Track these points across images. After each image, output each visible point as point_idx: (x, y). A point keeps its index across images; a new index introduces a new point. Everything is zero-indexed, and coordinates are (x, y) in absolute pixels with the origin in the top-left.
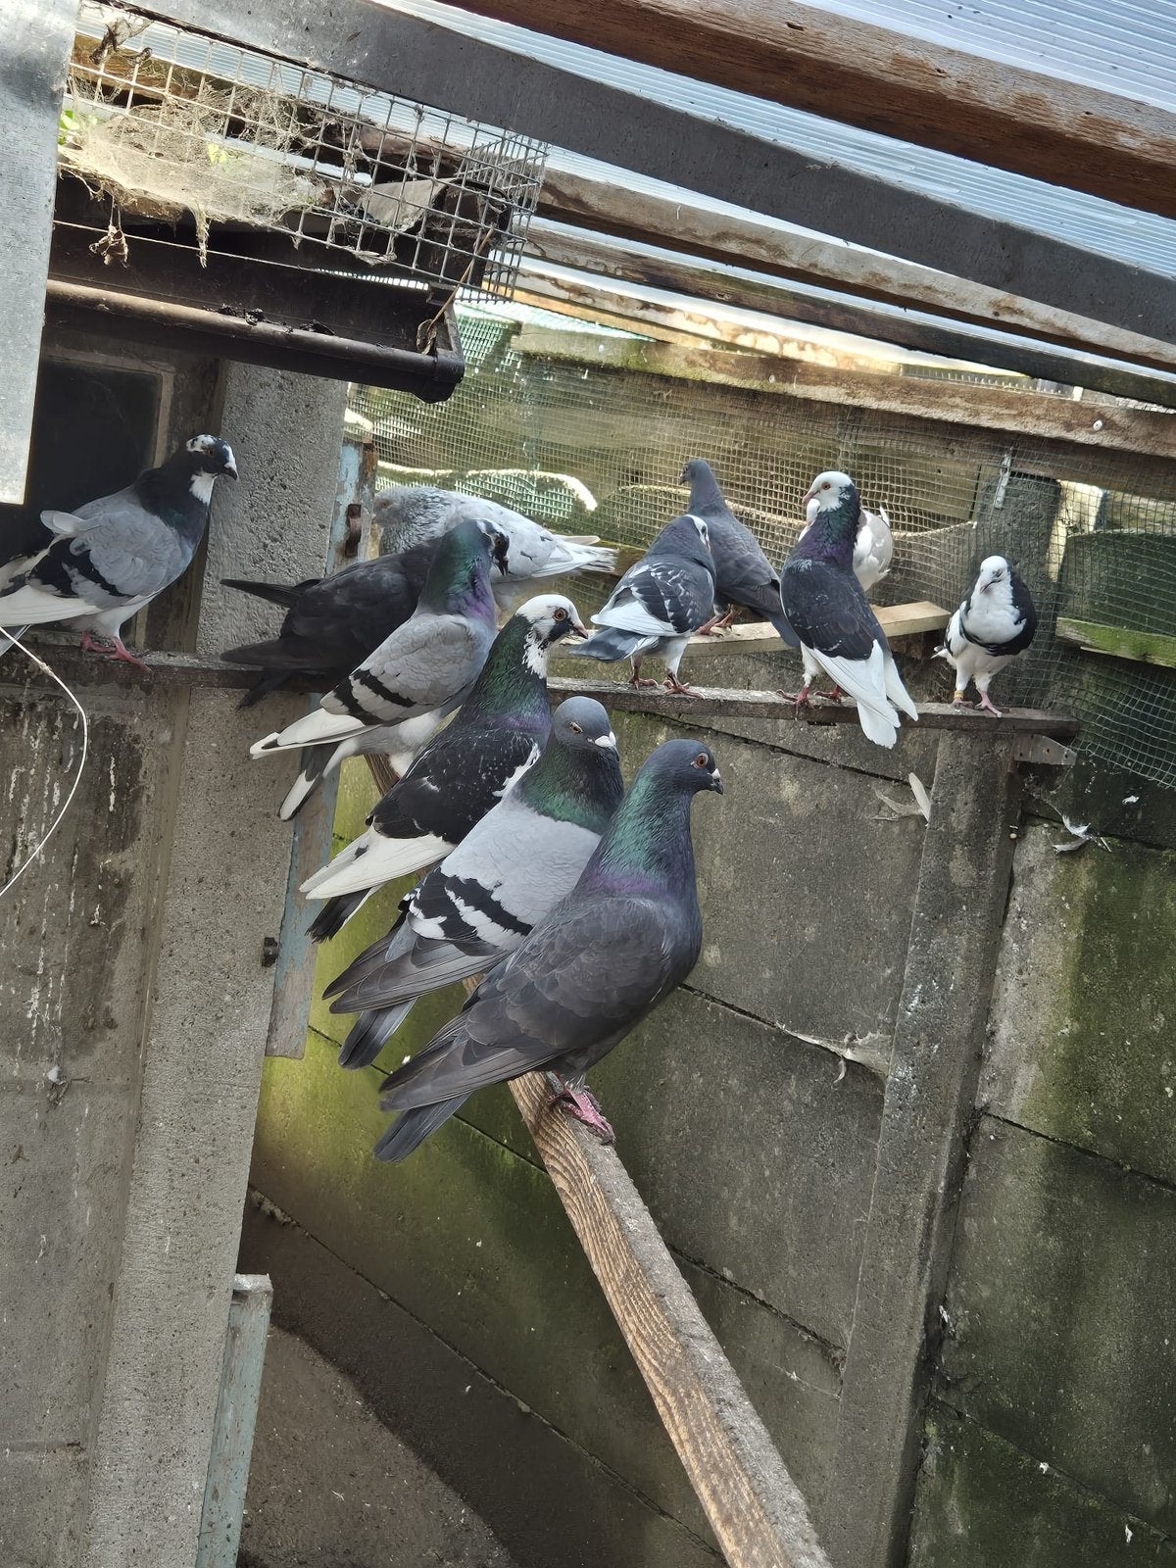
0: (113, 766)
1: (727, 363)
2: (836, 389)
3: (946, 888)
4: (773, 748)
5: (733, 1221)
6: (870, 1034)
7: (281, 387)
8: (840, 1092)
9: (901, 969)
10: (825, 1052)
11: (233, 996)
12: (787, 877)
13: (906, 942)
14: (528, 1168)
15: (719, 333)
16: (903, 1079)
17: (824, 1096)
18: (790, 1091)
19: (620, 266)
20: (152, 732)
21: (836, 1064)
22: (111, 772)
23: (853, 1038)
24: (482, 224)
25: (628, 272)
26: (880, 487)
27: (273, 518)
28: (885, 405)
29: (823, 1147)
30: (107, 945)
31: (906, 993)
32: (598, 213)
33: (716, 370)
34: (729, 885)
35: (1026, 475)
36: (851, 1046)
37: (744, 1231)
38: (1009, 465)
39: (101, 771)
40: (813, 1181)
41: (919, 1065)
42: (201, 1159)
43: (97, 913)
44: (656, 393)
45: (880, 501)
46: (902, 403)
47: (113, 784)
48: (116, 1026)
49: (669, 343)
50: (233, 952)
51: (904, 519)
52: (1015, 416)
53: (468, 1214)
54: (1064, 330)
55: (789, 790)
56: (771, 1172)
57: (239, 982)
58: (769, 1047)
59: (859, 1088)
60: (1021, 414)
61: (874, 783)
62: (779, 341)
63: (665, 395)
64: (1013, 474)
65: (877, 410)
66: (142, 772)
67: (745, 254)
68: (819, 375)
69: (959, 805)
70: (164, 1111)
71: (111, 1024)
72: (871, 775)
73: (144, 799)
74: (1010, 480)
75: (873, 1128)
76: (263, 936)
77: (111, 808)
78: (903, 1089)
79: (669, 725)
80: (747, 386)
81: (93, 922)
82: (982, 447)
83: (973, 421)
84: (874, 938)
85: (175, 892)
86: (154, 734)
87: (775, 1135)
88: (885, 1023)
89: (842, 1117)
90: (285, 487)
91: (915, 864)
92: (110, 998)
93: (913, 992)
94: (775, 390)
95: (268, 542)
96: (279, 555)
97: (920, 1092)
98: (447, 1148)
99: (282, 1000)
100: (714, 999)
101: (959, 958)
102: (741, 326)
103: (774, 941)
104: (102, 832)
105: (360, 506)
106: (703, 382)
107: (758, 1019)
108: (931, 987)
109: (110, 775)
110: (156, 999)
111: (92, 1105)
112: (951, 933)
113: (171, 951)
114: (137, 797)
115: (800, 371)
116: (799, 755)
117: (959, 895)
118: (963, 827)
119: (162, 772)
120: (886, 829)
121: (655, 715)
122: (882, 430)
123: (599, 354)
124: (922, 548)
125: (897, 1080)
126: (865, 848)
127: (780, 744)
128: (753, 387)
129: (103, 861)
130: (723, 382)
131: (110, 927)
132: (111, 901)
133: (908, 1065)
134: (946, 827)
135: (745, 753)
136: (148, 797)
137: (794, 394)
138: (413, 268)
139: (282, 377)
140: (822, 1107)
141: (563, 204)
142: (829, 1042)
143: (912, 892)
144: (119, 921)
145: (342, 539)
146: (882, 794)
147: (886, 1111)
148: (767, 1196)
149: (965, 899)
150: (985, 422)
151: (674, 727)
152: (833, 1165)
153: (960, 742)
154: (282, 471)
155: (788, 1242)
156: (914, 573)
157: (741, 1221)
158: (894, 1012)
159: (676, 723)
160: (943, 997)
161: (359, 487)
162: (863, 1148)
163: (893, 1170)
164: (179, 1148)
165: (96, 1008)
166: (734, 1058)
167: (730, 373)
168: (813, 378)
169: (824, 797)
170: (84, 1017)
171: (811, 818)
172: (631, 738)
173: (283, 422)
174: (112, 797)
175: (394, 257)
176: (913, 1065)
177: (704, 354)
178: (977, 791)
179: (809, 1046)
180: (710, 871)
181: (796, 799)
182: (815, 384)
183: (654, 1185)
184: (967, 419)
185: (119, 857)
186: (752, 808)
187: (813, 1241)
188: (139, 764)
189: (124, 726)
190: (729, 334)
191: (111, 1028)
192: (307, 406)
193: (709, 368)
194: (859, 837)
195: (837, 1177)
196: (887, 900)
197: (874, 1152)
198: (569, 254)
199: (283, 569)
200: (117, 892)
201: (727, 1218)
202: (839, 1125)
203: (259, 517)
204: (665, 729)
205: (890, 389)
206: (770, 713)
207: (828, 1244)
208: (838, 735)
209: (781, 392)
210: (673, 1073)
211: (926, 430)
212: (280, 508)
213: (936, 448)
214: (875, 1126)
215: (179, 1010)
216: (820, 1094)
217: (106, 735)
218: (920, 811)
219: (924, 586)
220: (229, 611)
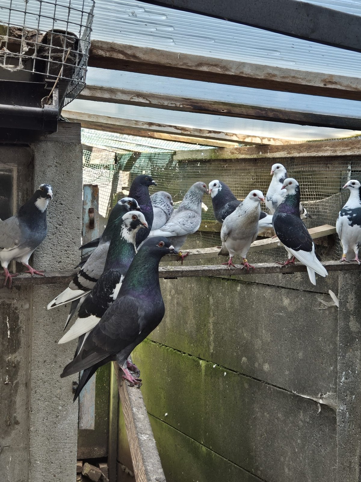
0: (8, 320)
1: (245, 151)
2: (283, 152)
3: (349, 333)
4: (278, 287)
5: (286, 470)
6: (328, 393)
7: (56, 166)
8: (320, 417)
9: (336, 367)
10: (311, 401)
11: (62, 407)
12: (290, 335)
13: (336, 355)
14: (211, 453)
15: (238, 139)
16: (342, 410)
17: (314, 419)
18: (301, 417)
19: (181, 104)
20: (22, 305)
21: (317, 406)
22: (7, 323)
23: (321, 395)
24: (65, 49)
25: (185, 106)
26: (304, 185)
27: (59, 217)
28: (301, 155)
29: (316, 439)
30: (12, 391)
31: (339, 376)
32: (143, 60)
33: (241, 154)
34: (269, 340)
35: (357, 171)
36: (321, 398)
37: (291, 474)
38: (350, 168)
39: (3, 322)
40: (314, 453)
41: (348, 404)
42: (56, 475)
43: (7, 379)
44: (222, 166)
45: (305, 190)
46: (308, 153)
47: (9, 327)
48: (19, 423)
49: (224, 147)
50: (61, 389)
51: (314, 196)
52: (350, 149)
53: (193, 471)
54: (356, 88)
55: (286, 302)
56: (298, 450)
57: (64, 401)
58: (291, 400)
59: (327, 414)
60: (352, 148)
61: (317, 296)
62: (261, 139)
63: (225, 166)
64: (352, 171)
65: (299, 157)
66: (19, 321)
67: (211, 71)
68: (277, 149)
69: (349, 300)
70: (39, 457)
71: (17, 423)
72: (315, 292)
73: (22, 332)
74: (351, 174)
75: (334, 430)
76: (72, 381)
77: (9, 337)
78: (343, 414)
79: (241, 283)
80: (252, 157)
81: (5, 383)
82: (339, 164)
83: (334, 154)
84: (324, 355)
85: (35, 368)
86: (23, 306)
87: (298, 435)
88: (333, 388)
89: (322, 426)
90: (62, 204)
91: (336, 326)
92: (15, 412)
93: (342, 375)
94: (262, 157)
95: (58, 226)
96: (62, 231)
97: (350, 415)
98: (183, 446)
99: (83, 406)
100: (269, 384)
101: (358, 360)
102: (246, 135)
103: (288, 359)
104: (6, 347)
105: (93, 209)
106: (237, 159)
107: (286, 390)
108: (348, 372)
109: (7, 324)
110: (32, 411)
111: (12, 456)
112: (353, 351)
113: (36, 391)
114: (18, 331)
115: (270, 148)
116: (288, 288)
117: (355, 335)
118: (352, 309)
119: (27, 320)
120: (324, 312)
121: (236, 280)
122: (302, 164)
123: (202, 156)
124: (323, 205)
125: (340, 411)
126: (317, 321)
127: (281, 285)
128: (254, 157)
129: (8, 358)
130: (244, 157)
131: (12, 384)
132: (12, 373)
133: (344, 405)
134: (345, 309)
135: (269, 290)
136: (23, 331)
137: (269, 157)
138: (33, 71)
139: (56, 163)
140: (314, 423)
141: (128, 58)
142: (313, 397)
143: (336, 336)
144: (16, 381)
145: (88, 222)
146: (320, 299)
147: (338, 424)
148: (298, 460)
149: (357, 336)
150: (339, 154)
151: (243, 283)
152: (321, 446)
153: (347, 275)
154: (60, 198)
155: (308, 477)
156: (321, 215)
157: (289, 469)
158: (336, 384)
159: (243, 282)
160: (354, 376)
161: (92, 202)
162: (331, 438)
163: (344, 447)
164: (47, 471)
165: (10, 417)
166: (279, 406)
167: (246, 154)
168: (275, 150)
169: (299, 303)
170: (5, 421)
171: (295, 311)
172: (228, 289)
173: (58, 180)
174: (9, 332)
175: (23, 67)
176: (346, 405)
177: (236, 149)
178: (355, 294)
179: (306, 399)
180: (262, 336)
181: (289, 305)
182: (276, 152)
183: (255, 457)
184: (332, 154)
185: (14, 355)
186: (273, 310)
187: (317, 477)
188: (18, 318)
189: (11, 304)
190: (241, 138)
191: (17, 424)
192: (67, 172)
193: (239, 154)
194: (314, 317)
195: (323, 451)
196: (328, 340)
197: (336, 440)
198: (161, 101)
199: (64, 236)
200: (14, 369)
201: (284, 469)
202: (321, 430)
203: (53, 217)
204: (240, 285)
205: (302, 148)
206: (266, 271)
207: (323, 478)
208: (301, 279)
209: (264, 157)
210: (258, 413)
211: (318, 161)
212: (61, 212)
213: (322, 167)
214: (335, 430)
215: (41, 415)
216: (312, 418)
217: (4, 308)
218: (335, 304)
219: (325, 219)
220: (45, 255)
